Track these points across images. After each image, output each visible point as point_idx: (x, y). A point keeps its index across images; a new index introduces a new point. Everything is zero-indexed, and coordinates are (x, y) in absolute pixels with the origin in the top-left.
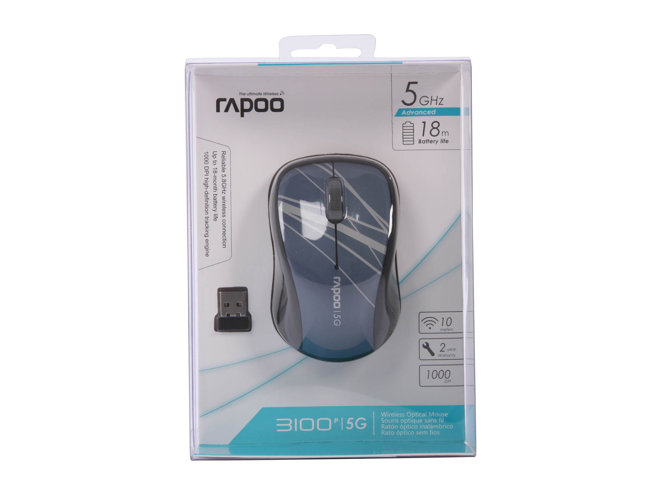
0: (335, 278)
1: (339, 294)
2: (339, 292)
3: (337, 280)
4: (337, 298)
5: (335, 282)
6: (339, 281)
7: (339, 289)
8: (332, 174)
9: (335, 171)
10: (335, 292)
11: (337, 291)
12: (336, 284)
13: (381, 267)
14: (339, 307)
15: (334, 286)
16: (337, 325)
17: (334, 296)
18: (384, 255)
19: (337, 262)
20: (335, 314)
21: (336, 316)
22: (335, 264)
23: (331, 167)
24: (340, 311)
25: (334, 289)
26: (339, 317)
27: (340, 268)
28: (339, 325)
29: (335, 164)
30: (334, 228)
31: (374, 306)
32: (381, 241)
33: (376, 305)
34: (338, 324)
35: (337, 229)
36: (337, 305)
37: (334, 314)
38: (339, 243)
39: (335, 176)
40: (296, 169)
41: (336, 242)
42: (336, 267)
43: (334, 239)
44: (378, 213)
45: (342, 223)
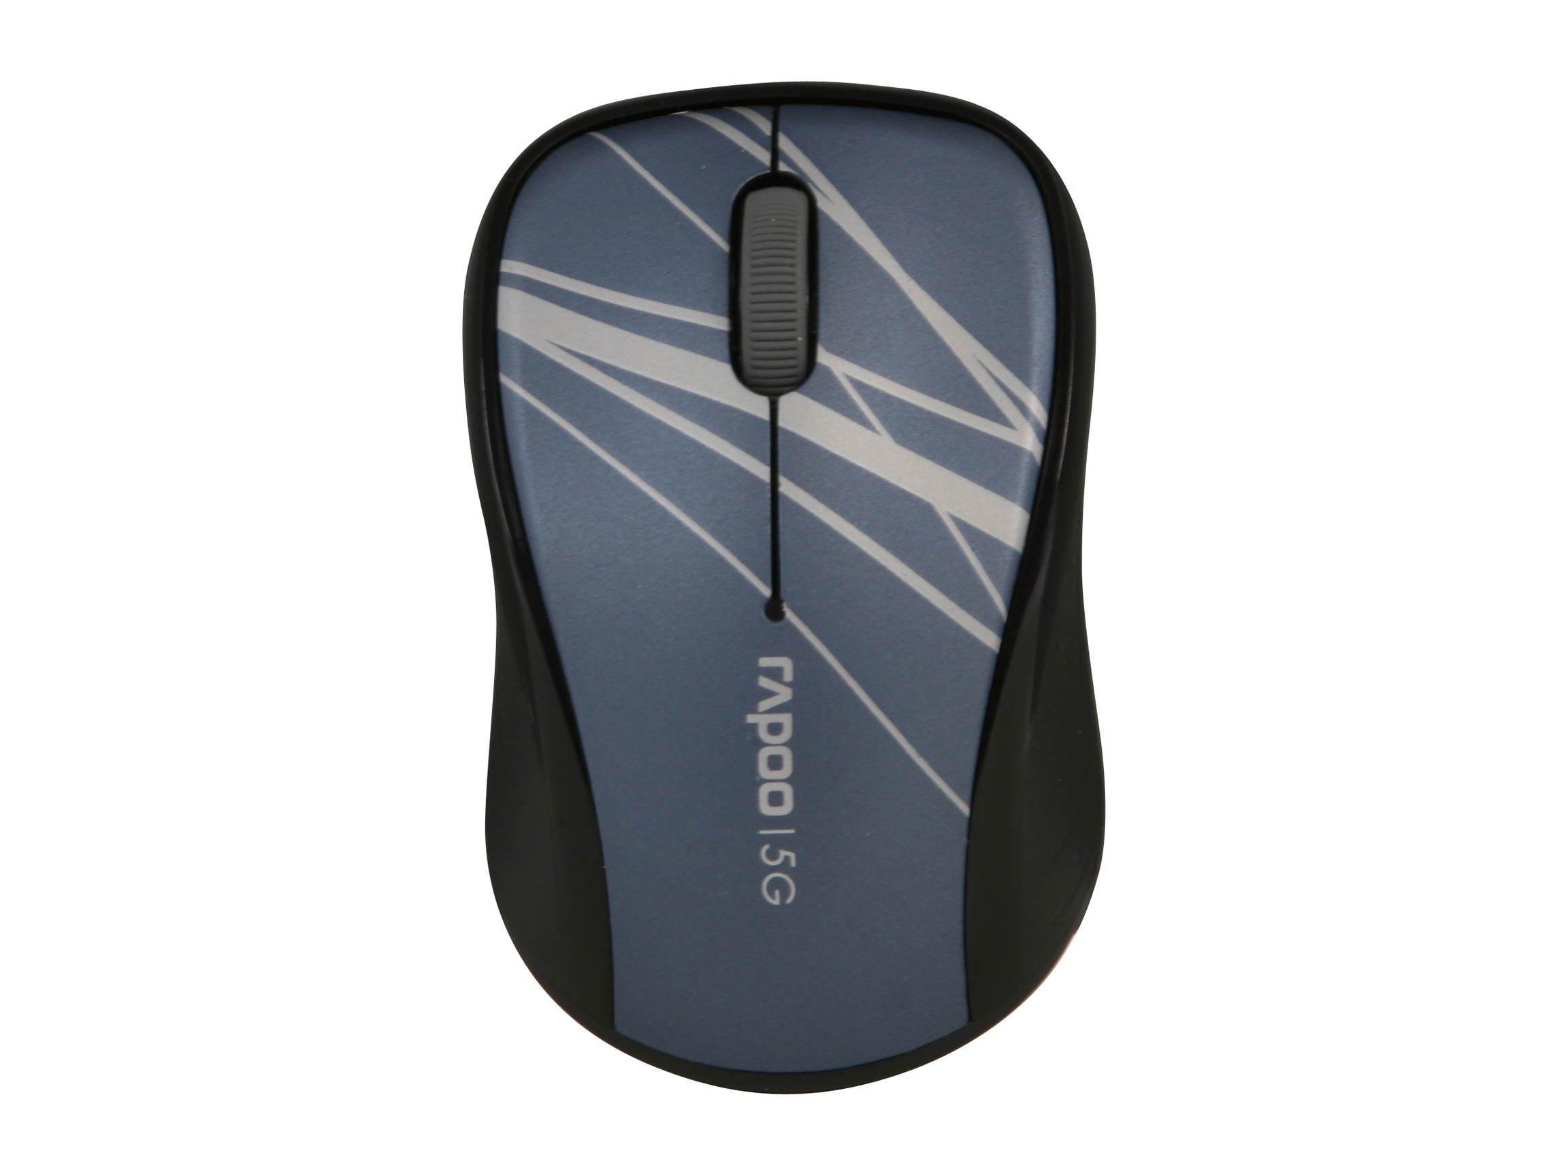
0: (765, 662)
1: (784, 744)
2: (787, 734)
3: (775, 674)
4: (775, 763)
5: (764, 682)
6: (788, 676)
7: (786, 719)
8: (765, 157)
9: (784, 143)
10: (764, 735)
11: (775, 729)
12: (770, 694)
13: (996, 610)
14: (786, 809)
15: (764, 705)
16: (776, 902)
17: (764, 755)
18: (1015, 551)
19: (775, 585)
20: (766, 847)
21: (772, 855)
22: (767, 592)
23: (765, 127)
24: (792, 831)
25: (759, 720)
26: (787, 859)
27: (789, 614)
28: (789, 901)
29: (785, 111)
30: (765, 415)
31: (965, 809)
32: (997, 483)
33: (972, 807)
34: (785, 894)
35: (782, 423)
36: (776, 799)
37: (764, 844)
38: (787, 488)
39: (783, 167)
40: (597, 135)
41: (774, 483)
42: (774, 609)
43: (762, 472)
44: (988, 346)
45: (806, 394)
